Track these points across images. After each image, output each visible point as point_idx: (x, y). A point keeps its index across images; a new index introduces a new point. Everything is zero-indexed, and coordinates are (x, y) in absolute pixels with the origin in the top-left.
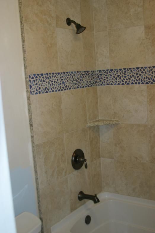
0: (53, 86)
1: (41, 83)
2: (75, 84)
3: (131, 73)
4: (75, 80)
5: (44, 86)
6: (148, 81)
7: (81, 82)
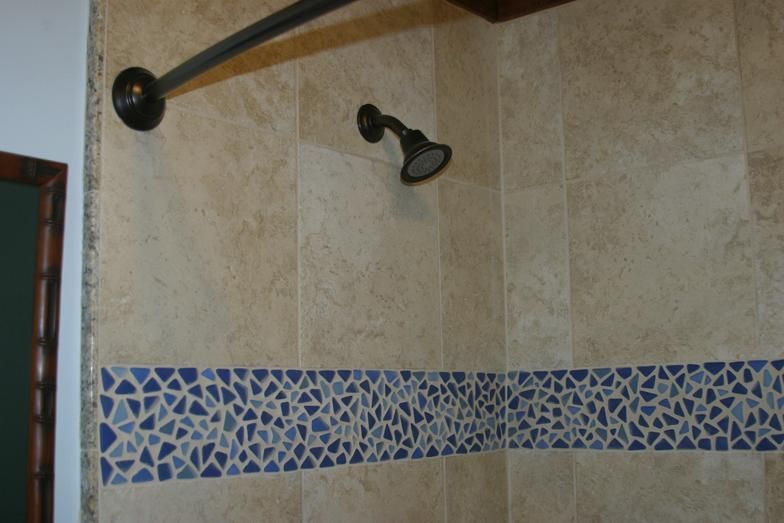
0: (257, 439)
1: (179, 417)
2: (388, 435)
3: (682, 391)
4: (388, 417)
5: (197, 436)
6: (768, 436)
7: (423, 427)
